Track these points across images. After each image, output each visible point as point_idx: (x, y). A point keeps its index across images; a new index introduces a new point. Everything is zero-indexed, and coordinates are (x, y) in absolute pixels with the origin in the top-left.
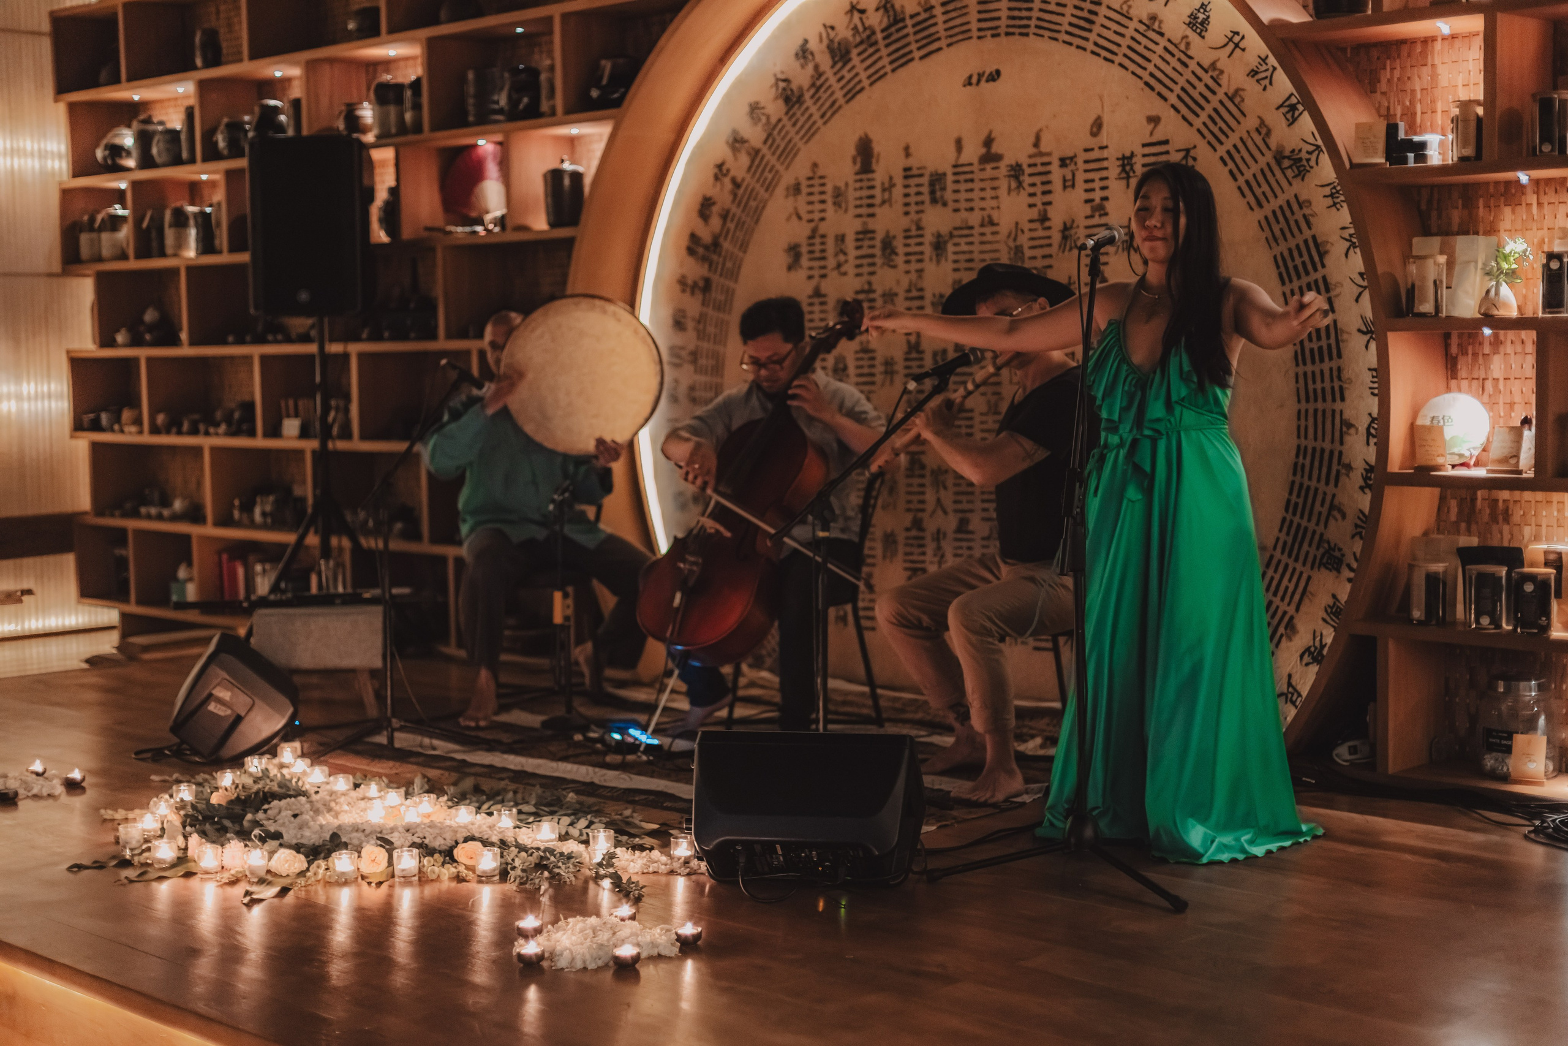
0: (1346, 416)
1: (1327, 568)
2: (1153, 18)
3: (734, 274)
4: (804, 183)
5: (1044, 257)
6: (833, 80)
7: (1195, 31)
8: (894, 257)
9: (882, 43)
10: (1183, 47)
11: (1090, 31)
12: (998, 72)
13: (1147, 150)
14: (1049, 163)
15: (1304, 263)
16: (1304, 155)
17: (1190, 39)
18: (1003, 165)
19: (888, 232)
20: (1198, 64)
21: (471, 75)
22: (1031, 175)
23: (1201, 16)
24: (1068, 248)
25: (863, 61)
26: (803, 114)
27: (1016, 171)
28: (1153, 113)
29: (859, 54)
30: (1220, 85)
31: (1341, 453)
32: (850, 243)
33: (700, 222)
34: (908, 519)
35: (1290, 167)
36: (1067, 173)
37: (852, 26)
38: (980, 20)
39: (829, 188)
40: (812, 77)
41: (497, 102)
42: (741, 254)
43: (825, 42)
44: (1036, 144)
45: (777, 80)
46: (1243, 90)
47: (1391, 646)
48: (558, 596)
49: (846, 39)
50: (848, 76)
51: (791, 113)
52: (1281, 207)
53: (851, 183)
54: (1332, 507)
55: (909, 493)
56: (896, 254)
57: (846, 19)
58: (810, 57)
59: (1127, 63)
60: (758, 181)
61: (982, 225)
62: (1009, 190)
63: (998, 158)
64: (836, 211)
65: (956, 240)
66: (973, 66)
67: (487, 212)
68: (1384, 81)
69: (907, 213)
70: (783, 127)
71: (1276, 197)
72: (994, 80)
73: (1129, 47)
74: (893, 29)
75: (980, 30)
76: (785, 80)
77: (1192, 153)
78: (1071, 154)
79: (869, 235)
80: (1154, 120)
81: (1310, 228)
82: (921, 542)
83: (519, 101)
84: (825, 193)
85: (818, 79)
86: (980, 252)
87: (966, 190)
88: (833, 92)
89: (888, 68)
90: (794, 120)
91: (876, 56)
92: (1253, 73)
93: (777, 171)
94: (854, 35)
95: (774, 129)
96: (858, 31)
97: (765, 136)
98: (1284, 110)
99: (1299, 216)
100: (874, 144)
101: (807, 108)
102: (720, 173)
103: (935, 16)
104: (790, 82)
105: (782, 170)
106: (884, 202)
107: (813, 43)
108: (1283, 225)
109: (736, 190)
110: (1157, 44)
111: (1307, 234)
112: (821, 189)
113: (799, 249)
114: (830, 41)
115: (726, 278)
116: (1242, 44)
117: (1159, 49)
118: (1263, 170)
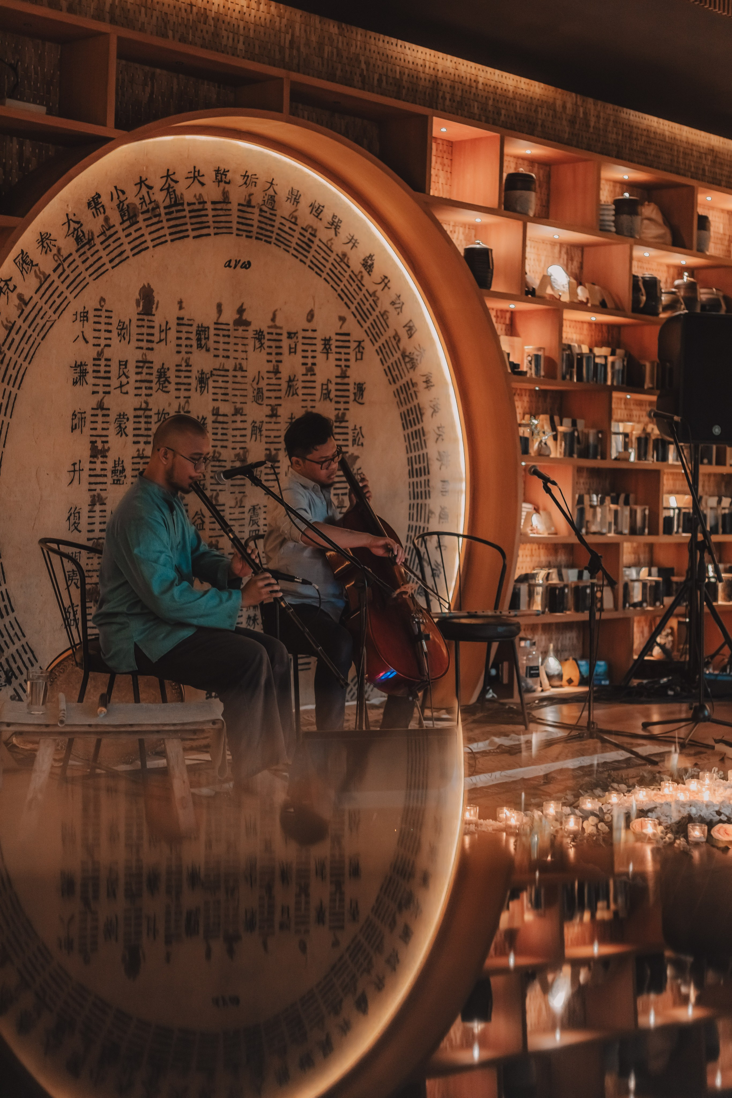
2: (345, 255)
4: (90, 313)
5: (276, 398)
6: (119, 234)
7: (366, 270)
8: (167, 384)
9: (164, 217)
10: (359, 278)
11: (310, 252)
12: (249, 263)
13: (339, 337)
14: (281, 334)
16: (414, 356)
17: (364, 274)
18: (251, 328)
19: (163, 365)
20: (367, 290)
22: (268, 340)
23: (370, 262)
24: (291, 394)
25: (148, 226)
26: (92, 255)
27: (259, 335)
28: (342, 314)
29: (143, 219)
30: (377, 306)
32: (131, 369)
35: (409, 362)
36: (292, 342)
37: (140, 196)
39: (115, 321)
40: (104, 226)
43: (116, 201)
44: (273, 319)
45: (70, 220)
46: (388, 312)
49: (134, 204)
50: (134, 235)
51: (79, 250)
52: (404, 385)
53: (134, 320)
56: (170, 383)
57: (136, 189)
58: (100, 209)
60: (46, 302)
61: (235, 370)
62: (253, 348)
63: (248, 323)
64: (120, 341)
65: (215, 378)
66: (233, 255)
69: (179, 352)
70: (74, 261)
71: (403, 378)
72: (245, 267)
73: (330, 269)
74: (174, 209)
75: (238, 229)
76: (76, 222)
77: (362, 344)
78: (294, 331)
79: (147, 365)
80: (342, 319)
81: (417, 399)
84: (111, 324)
85: (107, 230)
86: (233, 389)
87: (224, 343)
88: (122, 244)
89: (168, 238)
90: (84, 258)
91: (159, 226)
92: (393, 303)
93: (66, 297)
94: (142, 203)
95: (64, 260)
96: (145, 201)
97: (55, 265)
98: (407, 328)
99: (412, 391)
100: (155, 294)
101: (97, 251)
102: (6, 287)
103: (206, 209)
104: (82, 225)
105: (71, 297)
106: (161, 341)
107: (105, 199)
108: (405, 395)
109: (23, 306)
110: (346, 272)
111: (416, 402)
112: (107, 320)
113: (85, 367)
114: (121, 202)
115: (8, 384)
116: (389, 285)
117: (347, 275)
118: (396, 362)
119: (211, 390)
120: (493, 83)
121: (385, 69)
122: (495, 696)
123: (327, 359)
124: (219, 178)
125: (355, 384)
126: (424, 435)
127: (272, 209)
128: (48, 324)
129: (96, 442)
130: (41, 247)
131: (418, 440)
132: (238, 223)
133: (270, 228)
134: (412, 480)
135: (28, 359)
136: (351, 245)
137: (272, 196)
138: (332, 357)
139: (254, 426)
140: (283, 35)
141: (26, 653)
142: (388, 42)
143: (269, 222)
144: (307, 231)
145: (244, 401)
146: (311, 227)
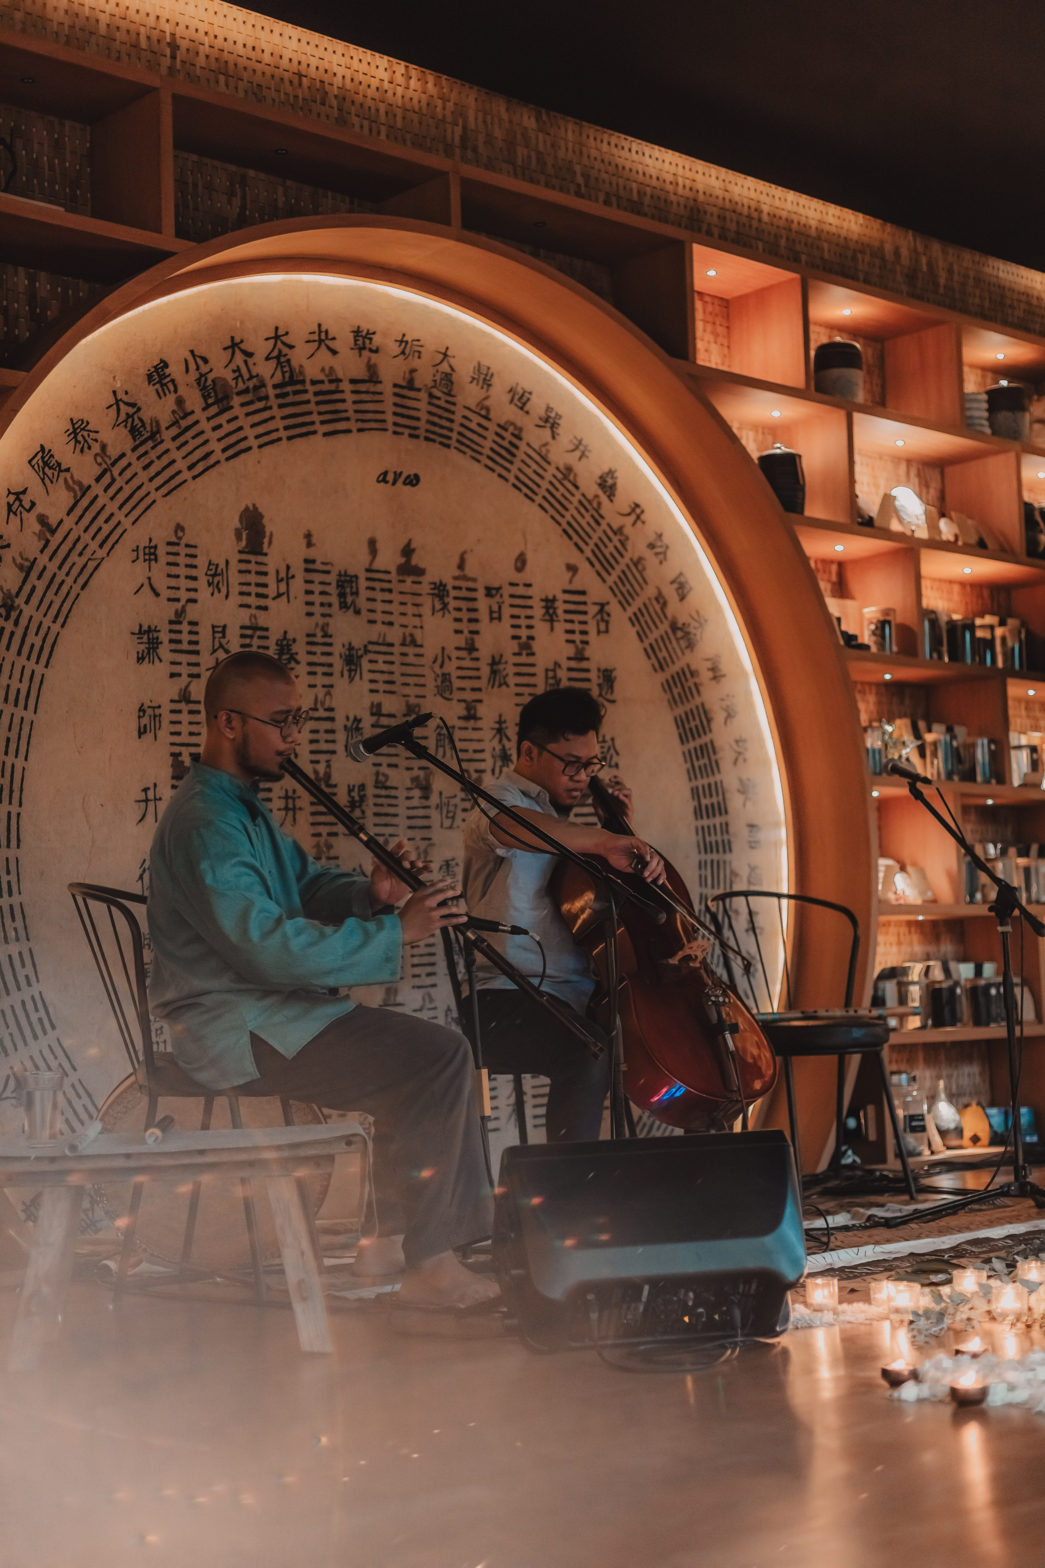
0: (734, 867)
2: (569, 469)
5: (473, 690)
6: (202, 425)
7: (605, 492)
8: (293, 664)
9: (273, 402)
10: (595, 504)
11: (511, 462)
12: (417, 478)
13: (568, 597)
14: (475, 590)
17: (601, 499)
18: (426, 579)
19: (284, 634)
20: (608, 525)
22: (456, 598)
23: (610, 481)
24: (497, 683)
25: (247, 414)
27: (440, 590)
28: (572, 561)
29: (240, 404)
30: (626, 550)
32: (233, 638)
35: (682, 638)
36: (494, 603)
37: (233, 366)
39: (202, 562)
40: (174, 412)
43: (194, 374)
44: (461, 566)
45: (118, 400)
46: (645, 559)
49: (224, 380)
50: (228, 427)
56: (298, 662)
57: (226, 355)
59: (546, 505)
61: (403, 644)
63: (420, 571)
64: (212, 594)
65: (371, 656)
66: (390, 463)
69: (310, 614)
71: (673, 663)
72: (410, 484)
73: (548, 491)
74: (289, 389)
76: (131, 405)
77: (607, 608)
78: (497, 585)
79: (258, 633)
80: (572, 569)
81: (699, 695)
84: (195, 567)
85: (183, 418)
86: (403, 675)
87: (384, 601)
88: (207, 441)
89: (283, 434)
90: (145, 460)
91: (266, 415)
92: (651, 546)
93: (119, 523)
94: (236, 378)
95: (114, 464)
96: (241, 375)
97: (98, 471)
98: (676, 586)
99: (691, 683)
100: (265, 521)
101: (167, 451)
102: (17, 503)
103: (343, 391)
104: (139, 409)
105: (127, 523)
106: (279, 595)
107: (175, 370)
108: (680, 689)
109: (48, 535)
110: (573, 495)
111: (698, 701)
112: (189, 561)
113: (155, 635)
114: (201, 375)
115: (28, 659)
116: (643, 517)
117: (575, 500)
118: (662, 637)
119: (367, 676)
120: (784, 214)
121: (614, 185)
122: (858, 1160)
123: (552, 629)
124: (360, 342)
125: (599, 670)
126: (715, 753)
127: (449, 394)
128: (92, 565)
129: (180, 754)
130: (73, 440)
131: (706, 761)
132: (395, 414)
133: (447, 424)
134: (700, 823)
135: (61, 620)
136: (577, 454)
137: (447, 374)
138: (560, 627)
139: (439, 734)
140: (449, 127)
141: (79, 1097)
142: (616, 146)
143: (446, 415)
144: (506, 430)
145: (421, 694)
146: (513, 424)
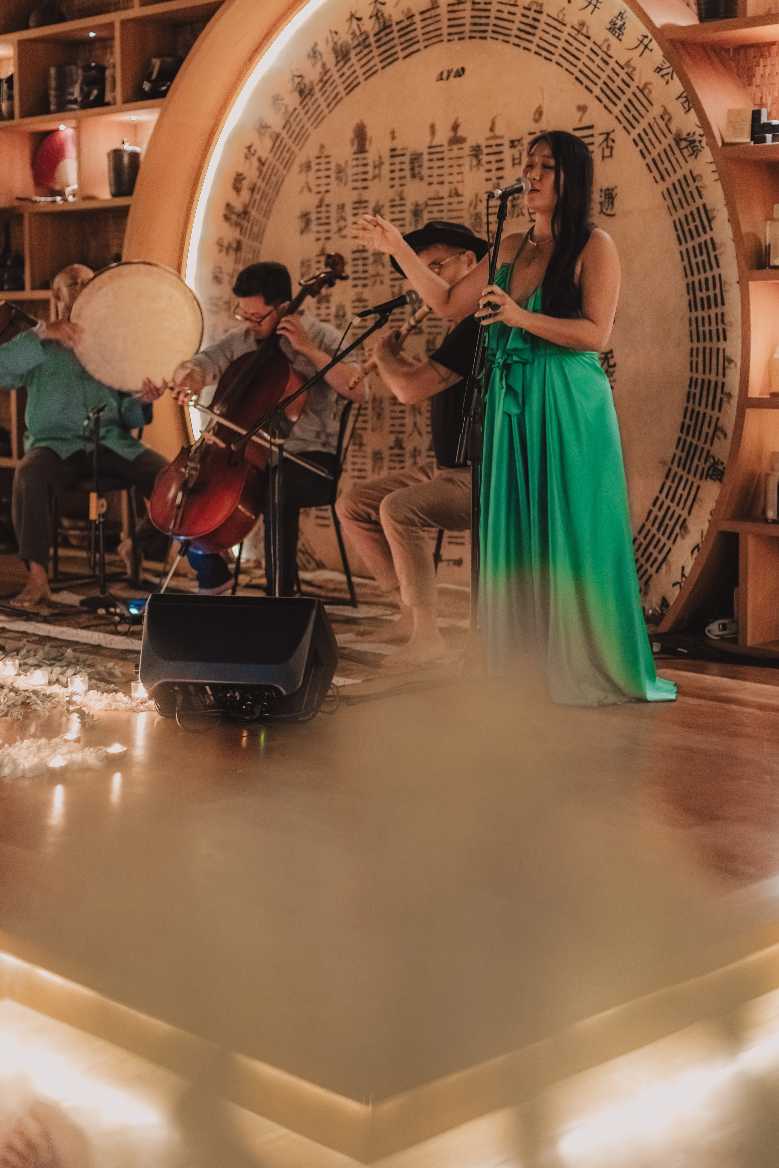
0: (727, 353)
1: (712, 479)
2: (582, 24)
3: (258, 237)
4: (314, 161)
6: (336, 76)
7: (614, 35)
9: (373, 46)
10: (605, 48)
11: (534, 35)
12: (463, 69)
14: (501, 145)
15: (696, 227)
16: (697, 138)
17: (611, 42)
18: (466, 146)
19: (378, 202)
20: (617, 62)
21: (52, 71)
22: (488, 154)
23: (619, 23)
24: (515, 215)
25: (359, 60)
26: (313, 104)
27: (476, 152)
28: (582, 103)
29: (357, 54)
30: (633, 79)
31: (723, 384)
32: (348, 211)
33: (233, 193)
34: (391, 440)
35: (686, 147)
36: (516, 152)
37: (351, 31)
38: (449, 26)
39: (333, 166)
40: (320, 73)
41: (72, 94)
42: (264, 220)
43: (331, 44)
44: (492, 129)
45: (294, 76)
46: (651, 84)
47: (751, 540)
48: (93, 496)
49: (346, 42)
50: (348, 73)
51: (304, 103)
52: (679, 181)
53: (351, 163)
54: (716, 428)
55: (393, 418)
57: (346, 26)
58: (319, 57)
59: (562, 61)
60: (278, 159)
61: (450, 196)
62: (471, 167)
63: (462, 140)
64: (338, 185)
65: (430, 208)
66: (445, 66)
67: (68, 186)
68: (758, 76)
69: (392, 186)
70: (298, 114)
71: (675, 172)
72: (460, 76)
73: (563, 48)
74: (383, 34)
75: (449, 34)
76: (300, 76)
77: (612, 136)
78: (518, 137)
79: (364, 205)
80: (582, 109)
81: (701, 198)
82: (401, 459)
83: (90, 93)
84: (328, 170)
87: (438, 167)
88: (335, 87)
90: (306, 109)
92: (658, 70)
95: (291, 116)
97: (283, 123)
98: (682, 100)
99: (693, 188)
100: (368, 129)
101: (315, 100)
102: (249, 152)
103: (414, 23)
104: (303, 77)
105: (295, 151)
106: (374, 177)
107: (321, 46)
109: (261, 168)
110: (585, 45)
111: (700, 203)
112: (327, 166)
113: (308, 216)
114: (335, 44)
116: (652, 45)
117: (587, 50)
118: (665, 151)
125: (601, 190)
126: (714, 249)
128: (279, 181)
131: (704, 257)
133: (485, 21)
134: (694, 315)
136: (590, 8)
143: (484, 14)
144: (531, 9)
146: (536, 3)
